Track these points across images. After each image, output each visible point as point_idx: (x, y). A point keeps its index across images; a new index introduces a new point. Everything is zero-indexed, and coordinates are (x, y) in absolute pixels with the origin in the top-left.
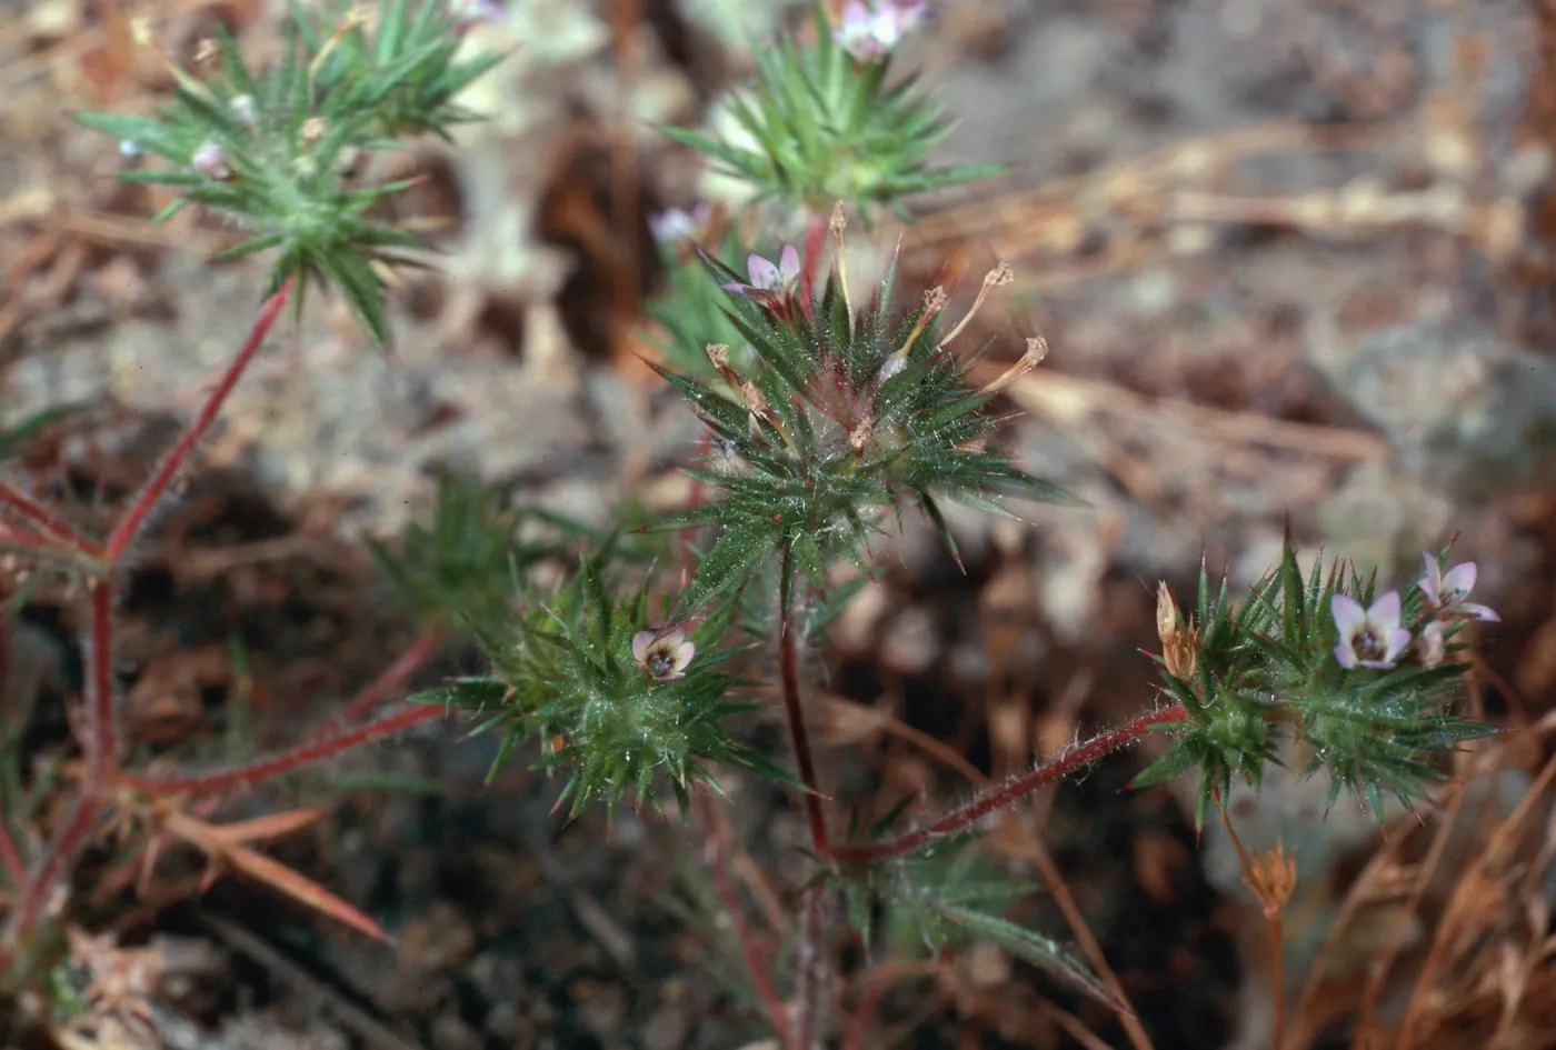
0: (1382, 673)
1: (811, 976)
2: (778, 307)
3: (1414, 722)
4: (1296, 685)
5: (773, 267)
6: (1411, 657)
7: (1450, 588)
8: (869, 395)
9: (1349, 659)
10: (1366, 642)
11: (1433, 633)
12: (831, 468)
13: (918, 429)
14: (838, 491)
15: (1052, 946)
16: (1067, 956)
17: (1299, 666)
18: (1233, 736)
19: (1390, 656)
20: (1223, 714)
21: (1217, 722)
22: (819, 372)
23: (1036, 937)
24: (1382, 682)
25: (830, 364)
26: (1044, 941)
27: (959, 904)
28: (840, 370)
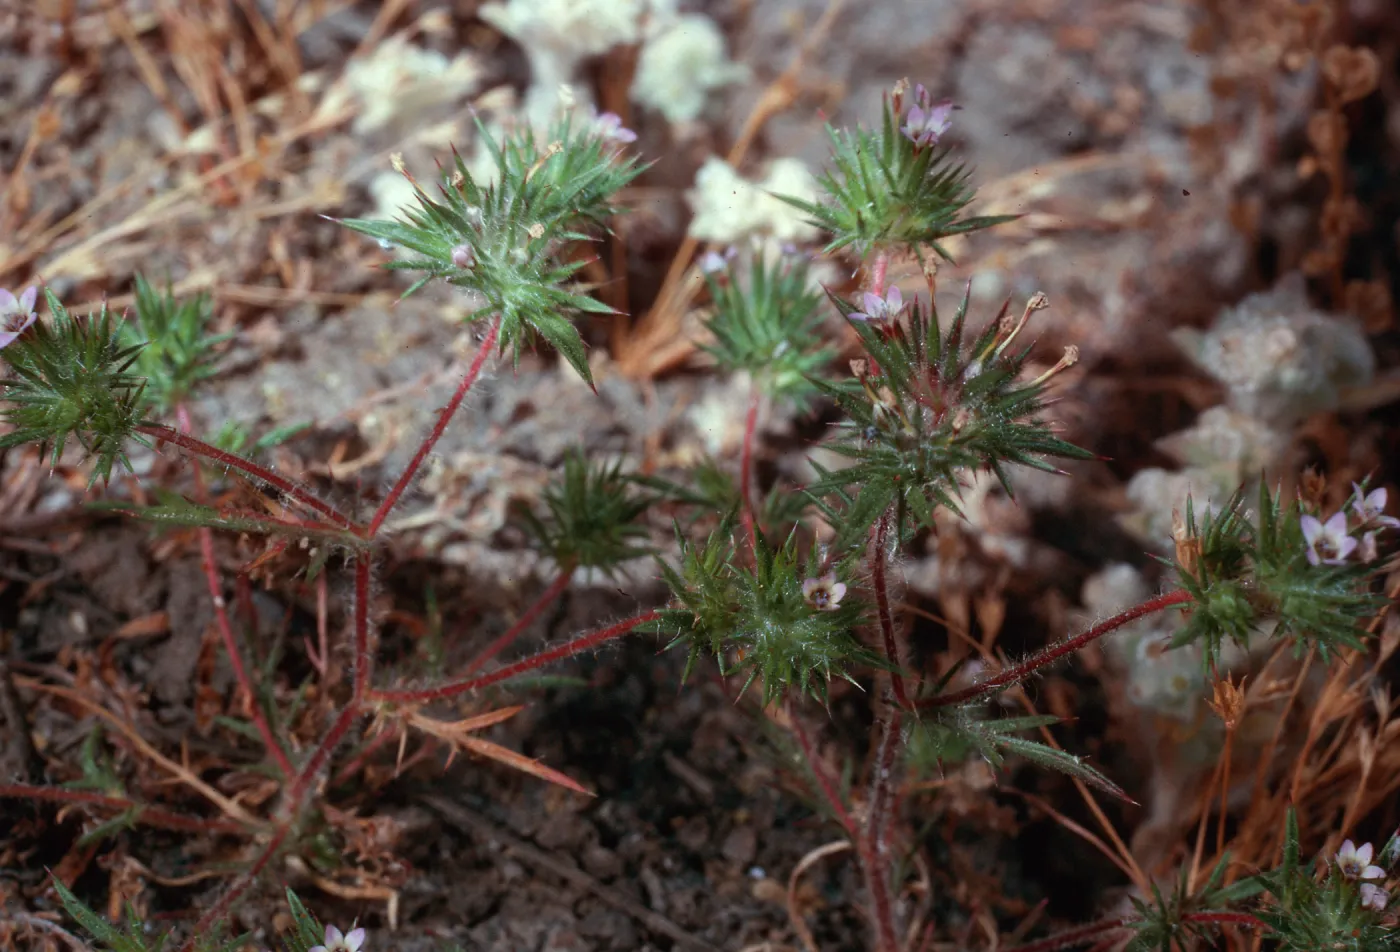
0: (1333, 566)
1: (882, 789)
2: (888, 329)
3: (1355, 598)
4: (1272, 576)
5: (883, 301)
6: (1353, 556)
7: (1372, 506)
8: (956, 389)
9: (1315, 559)
10: (1324, 549)
11: (1369, 538)
12: (935, 441)
13: (990, 411)
14: (941, 458)
15: (1076, 759)
16: (1087, 766)
17: (1273, 564)
18: (1229, 611)
19: (1342, 555)
20: (1218, 597)
21: (1213, 602)
22: (917, 372)
23: (1063, 754)
24: (1332, 573)
25: (924, 367)
26: (1070, 756)
27: (1006, 734)
28: (933, 372)
